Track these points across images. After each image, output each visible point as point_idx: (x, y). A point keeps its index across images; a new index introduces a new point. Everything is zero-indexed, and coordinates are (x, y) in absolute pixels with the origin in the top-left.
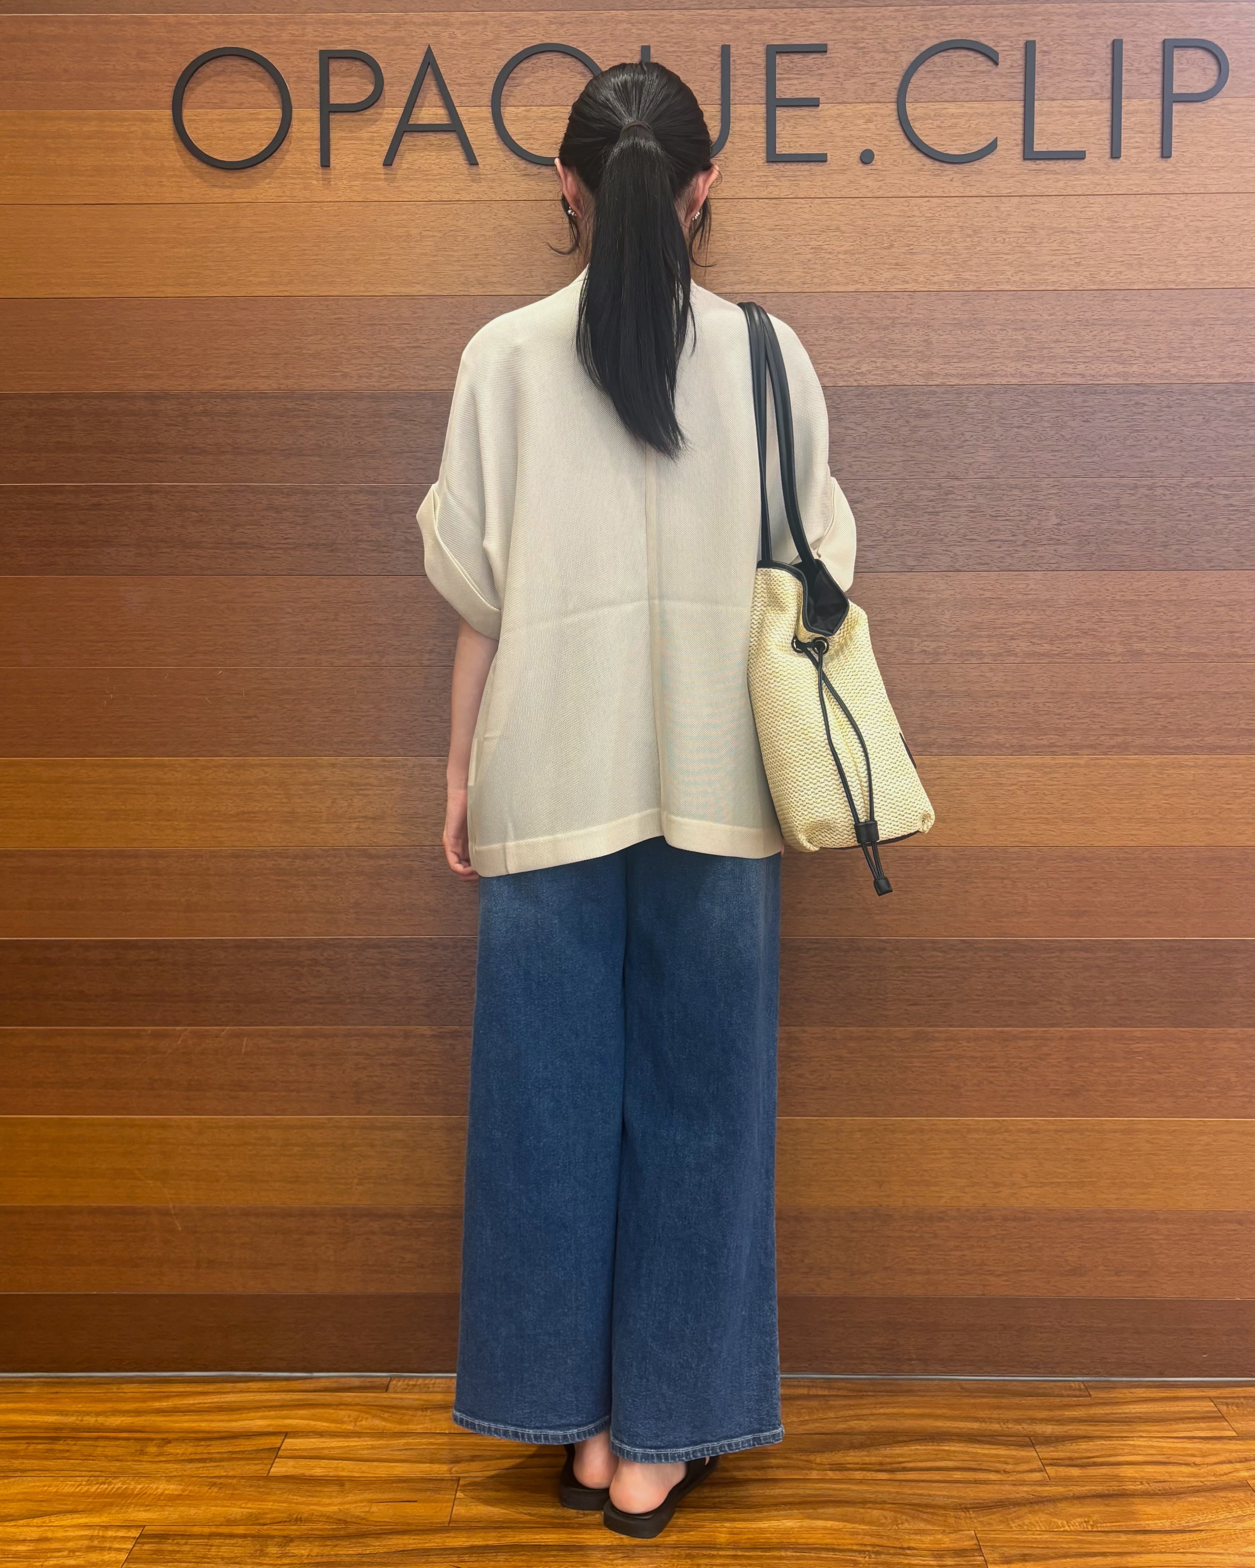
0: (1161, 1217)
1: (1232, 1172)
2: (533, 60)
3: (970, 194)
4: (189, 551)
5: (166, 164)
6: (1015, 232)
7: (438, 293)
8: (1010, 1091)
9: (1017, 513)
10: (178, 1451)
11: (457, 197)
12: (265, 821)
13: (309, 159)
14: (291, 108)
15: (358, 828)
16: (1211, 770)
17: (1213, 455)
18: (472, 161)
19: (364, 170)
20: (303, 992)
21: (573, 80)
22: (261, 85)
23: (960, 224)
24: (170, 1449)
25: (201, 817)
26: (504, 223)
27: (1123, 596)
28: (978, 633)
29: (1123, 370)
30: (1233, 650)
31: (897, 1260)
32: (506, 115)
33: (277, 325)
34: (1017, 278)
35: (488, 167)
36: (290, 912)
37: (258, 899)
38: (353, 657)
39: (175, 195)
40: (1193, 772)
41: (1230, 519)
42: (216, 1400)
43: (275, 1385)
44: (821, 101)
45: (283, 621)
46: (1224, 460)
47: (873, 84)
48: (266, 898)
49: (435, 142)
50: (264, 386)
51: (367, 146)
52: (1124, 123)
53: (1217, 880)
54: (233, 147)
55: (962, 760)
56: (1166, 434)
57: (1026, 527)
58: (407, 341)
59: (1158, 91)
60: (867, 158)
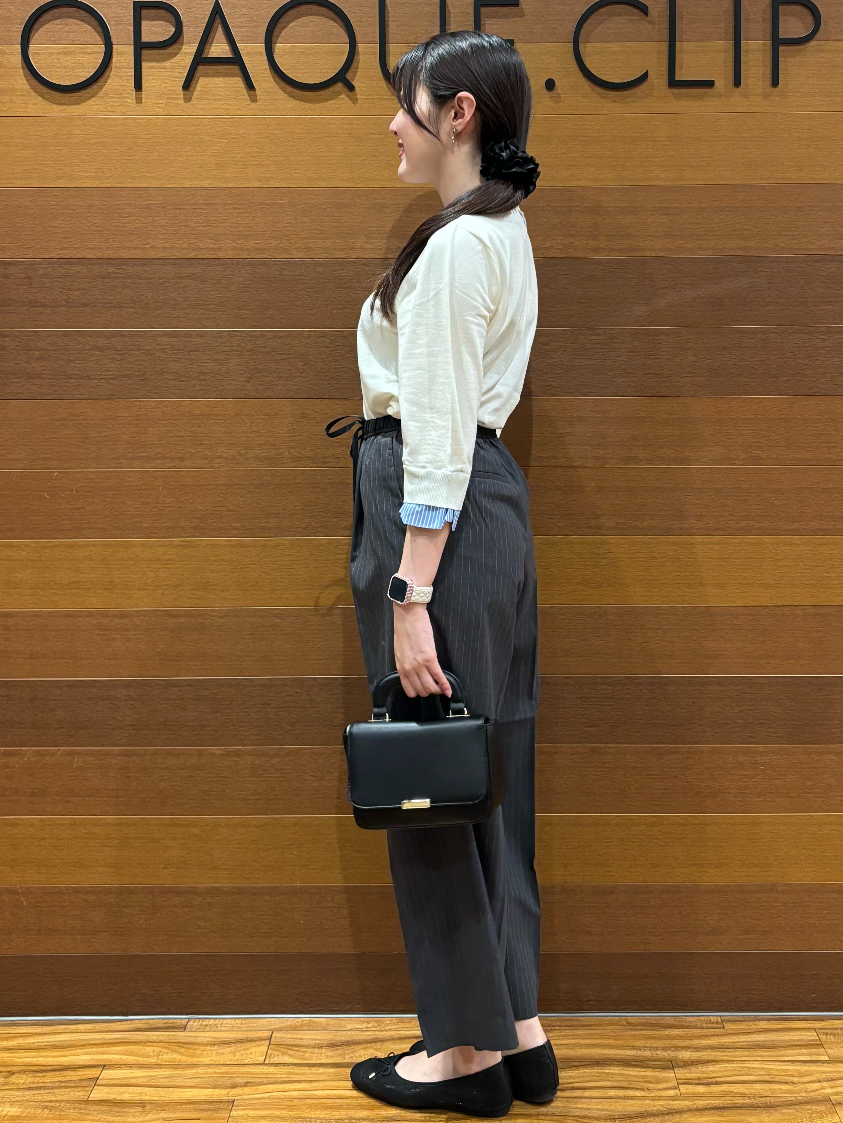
0: (780, 889)
1: (833, 854)
2: (297, 9)
3: (629, 112)
4: (31, 380)
5: (16, 86)
6: (662, 141)
7: (225, 185)
8: (663, 793)
9: (664, 353)
10: (20, 1081)
11: (239, 112)
12: (90, 589)
13: (126, 83)
14: (112, 44)
15: (162, 594)
16: (814, 547)
17: (813, 308)
18: (250, 86)
19: (168, 92)
20: (120, 721)
21: (327, 24)
22: (89, 27)
23: (620, 135)
24: (13, 1079)
25: (41, 586)
26: (276, 132)
27: (745, 415)
28: (635, 443)
29: (744, 244)
30: (830, 456)
31: (578, 924)
32: (276, 50)
33: (101, 209)
34: (663, 176)
35: (262, 90)
36: (110, 659)
37: (85, 649)
38: (159, 461)
39: (23, 110)
40: (800, 549)
41: (825, 357)
42: (51, 1040)
43: (98, 1027)
44: (515, 41)
45: (105, 434)
46: (821, 312)
47: (554, 28)
48: (91, 649)
49: (222, 71)
50: (90, 255)
51: (170, 74)
52: (743, 59)
53: (820, 631)
54: (67, 74)
55: (624, 538)
56: (778, 292)
57: (670, 363)
58: (201, 221)
59: (769, 36)
60: (550, 85)
